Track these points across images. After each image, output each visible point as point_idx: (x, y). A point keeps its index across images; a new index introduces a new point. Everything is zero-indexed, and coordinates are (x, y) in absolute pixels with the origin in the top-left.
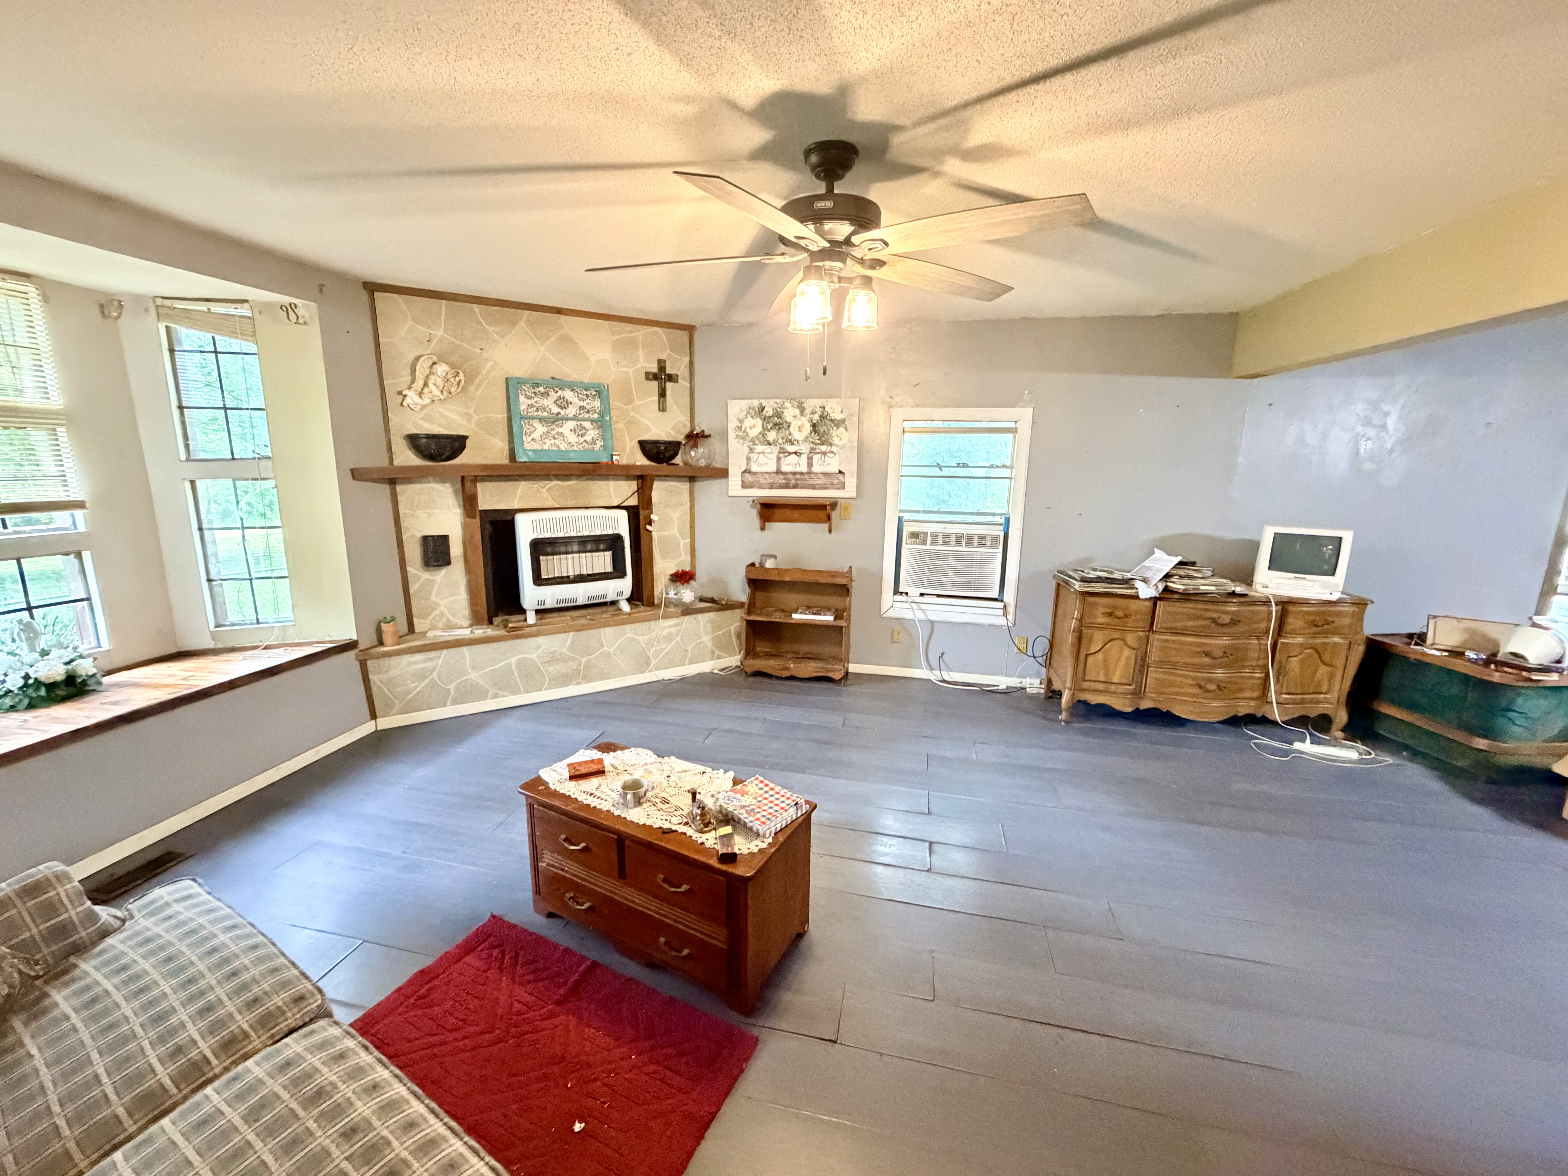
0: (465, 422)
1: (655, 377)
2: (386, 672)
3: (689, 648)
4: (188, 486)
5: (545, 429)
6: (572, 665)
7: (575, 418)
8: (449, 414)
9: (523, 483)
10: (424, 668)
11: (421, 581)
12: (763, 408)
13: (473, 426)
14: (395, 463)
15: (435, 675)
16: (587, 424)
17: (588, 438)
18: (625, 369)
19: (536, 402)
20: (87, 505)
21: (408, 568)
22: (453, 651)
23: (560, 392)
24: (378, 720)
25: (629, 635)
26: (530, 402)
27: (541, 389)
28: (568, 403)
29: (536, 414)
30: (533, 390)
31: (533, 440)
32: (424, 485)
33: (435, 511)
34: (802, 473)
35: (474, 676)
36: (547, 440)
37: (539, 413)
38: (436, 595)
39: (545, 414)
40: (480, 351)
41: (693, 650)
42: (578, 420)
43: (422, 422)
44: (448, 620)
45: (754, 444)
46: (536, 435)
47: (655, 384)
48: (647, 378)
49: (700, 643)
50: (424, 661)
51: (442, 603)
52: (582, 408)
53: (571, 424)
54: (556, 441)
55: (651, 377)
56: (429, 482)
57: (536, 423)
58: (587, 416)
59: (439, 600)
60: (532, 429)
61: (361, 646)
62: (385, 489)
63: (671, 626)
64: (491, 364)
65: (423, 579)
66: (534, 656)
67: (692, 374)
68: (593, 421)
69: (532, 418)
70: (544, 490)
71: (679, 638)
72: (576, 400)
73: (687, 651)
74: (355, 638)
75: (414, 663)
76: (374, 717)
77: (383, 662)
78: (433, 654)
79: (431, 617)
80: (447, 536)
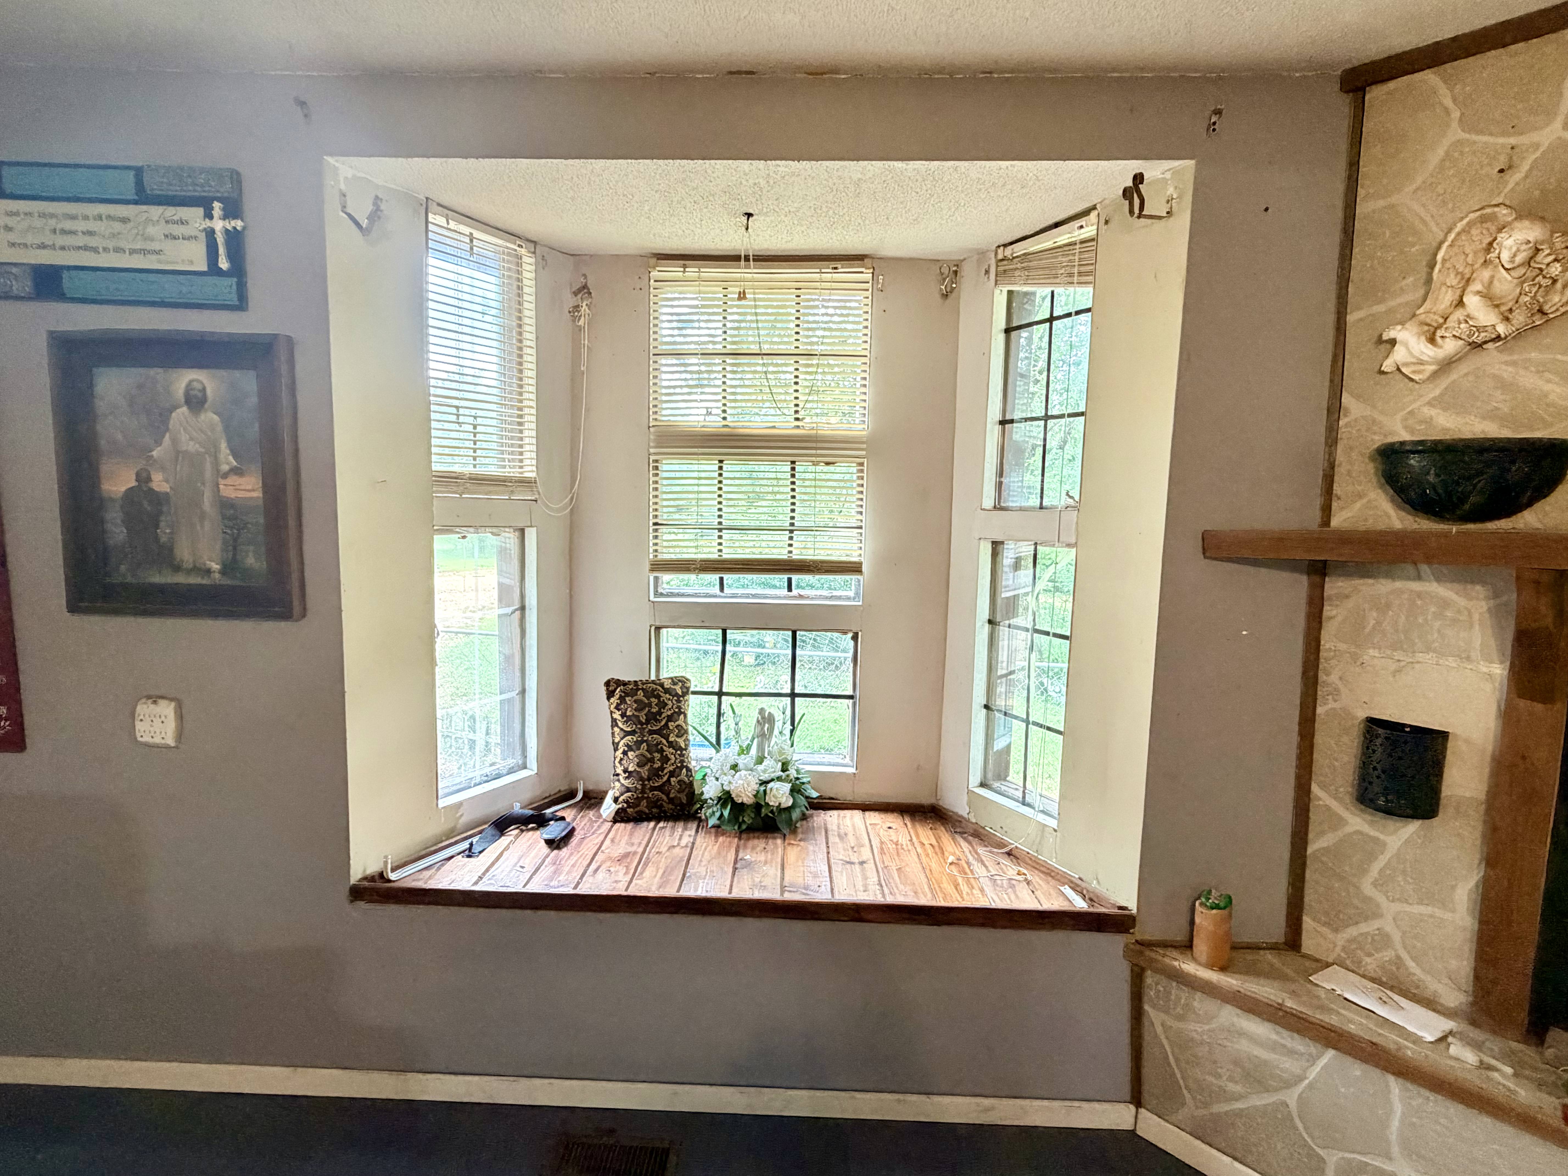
2: (1180, 1018)
4: (986, 550)
8: (1528, 381)
10: (1265, 1062)
11: (1340, 834)
14: (1335, 522)
15: (1291, 1097)
20: (864, 568)
21: (1315, 788)
22: (1356, 1067)
24: (1142, 1111)
32: (1398, 584)
33: (1420, 656)
35: (1406, 1173)
38: (1375, 884)
43: (1428, 411)
44: (1398, 961)
50: (1270, 1047)
51: (1389, 908)
56: (1419, 578)
59: (1381, 899)
61: (1142, 934)
62: (1294, 587)
65: (1348, 829)
74: (1132, 906)
75: (1241, 1034)
76: (1137, 1100)
77: (1177, 992)
78: (1297, 1043)
79: (1352, 931)
80: (1444, 737)
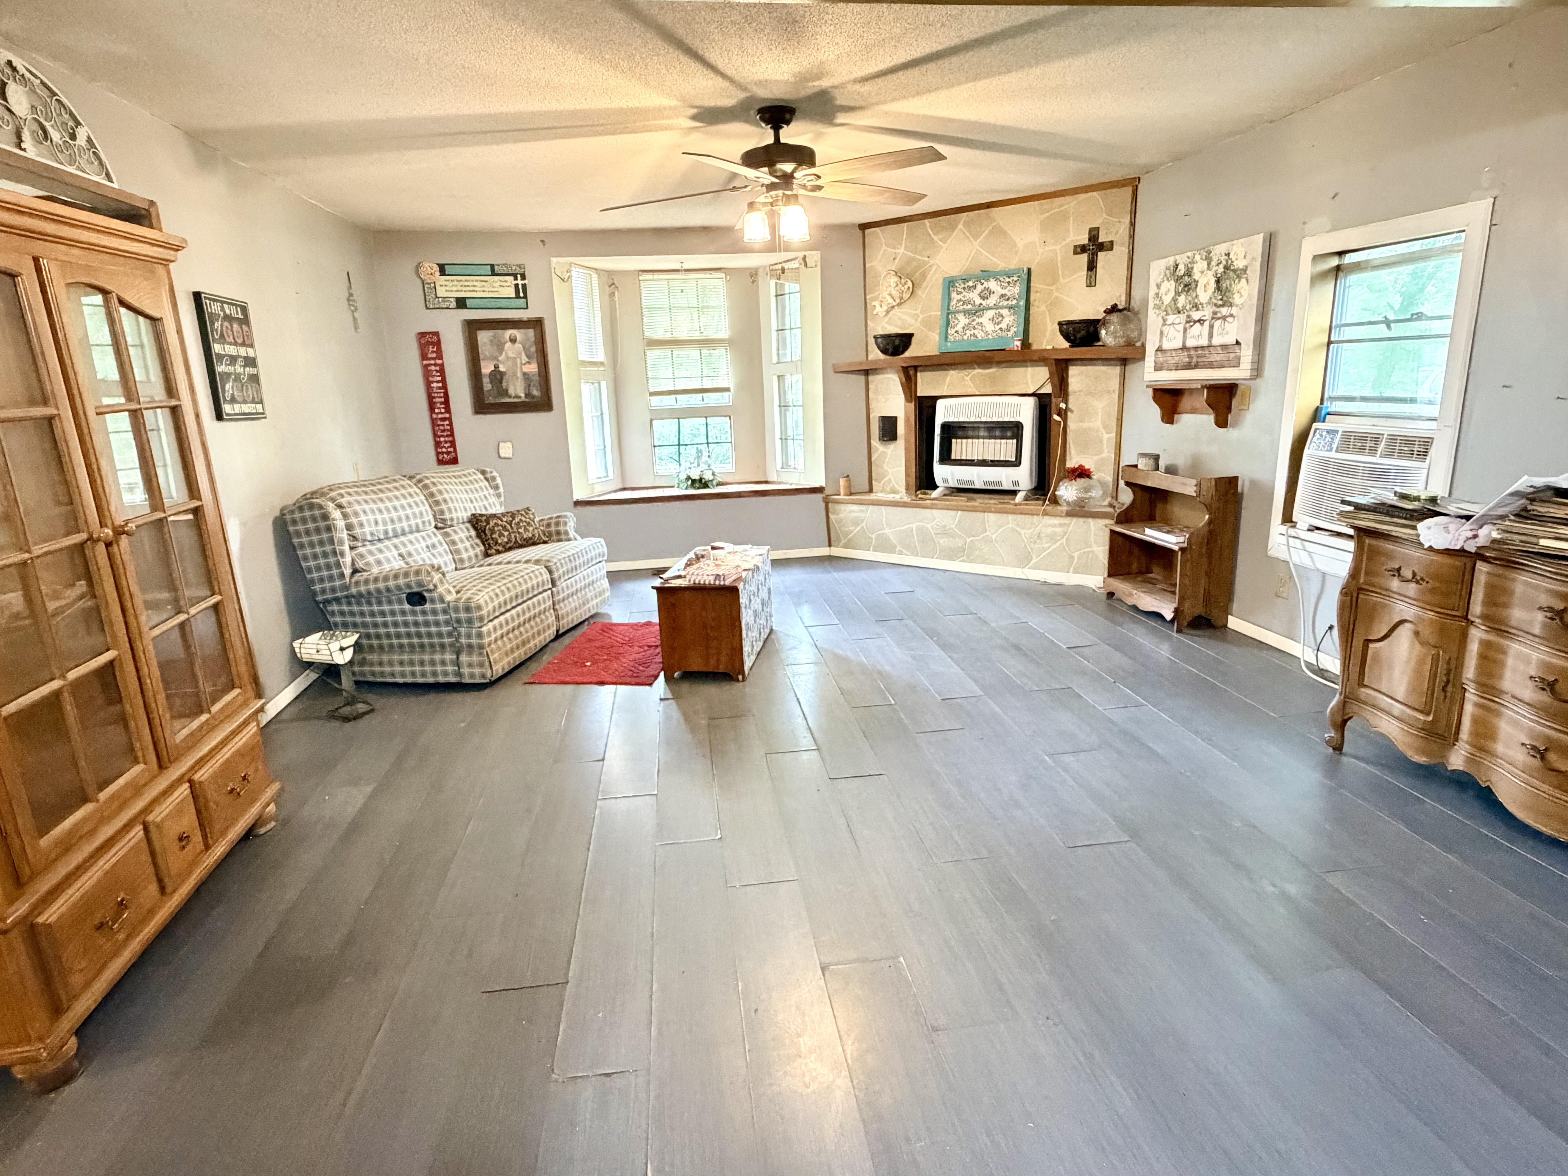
0: (913, 321)
1: (1083, 249)
2: (838, 514)
3: (1076, 555)
4: (775, 379)
5: (967, 321)
6: (959, 542)
7: (996, 307)
8: (904, 317)
9: (952, 372)
10: (858, 517)
11: (878, 453)
12: (1177, 265)
13: (918, 324)
14: (870, 358)
15: (864, 524)
16: (1005, 312)
17: (1003, 325)
18: (1054, 248)
19: (964, 297)
20: (732, 390)
21: (872, 440)
22: (876, 508)
23: (986, 285)
24: (831, 548)
25: (1010, 525)
26: (959, 297)
27: (971, 284)
28: (991, 292)
29: (962, 307)
30: (963, 286)
31: (956, 332)
32: (884, 376)
33: (889, 396)
34: (1202, 347)
35: (887, 531)
36: (968, 332)
37: (965, 306)
38: (887, 465)
39: (970, 306)
40: (927, 259)
41: (1079, 558)
42: (996, 309)
43: (885, 327)
44: (892, 484)
45: (1167, 314)
46: (959, 328)
47: (1084, 258)
48: (1075, 253)
49: (1089, 552)
50: (858, 512)
52: (1002, 296)
53: (990, 314)
54: (976, 332)
55: (1079, 250)
56: (888, 373)
57: (961, 317)
58: (1006, 303)
59: (888, 470)
60: (956, 322)
61: (827, 492)
62: (862, 379)
63: (1054, 526)
64: (934, 268)
65: (880, 451)
66: (929, 526)
67: (1132, 236)
68: (1010, 308)
69: (959, 312)
70: (968, 378)
71: (1064, 540)
72: (999, 288)
73: (1073, 557)
74: (824, 485)
75: (853, 511)
76: (830, 545)
77: (837, 507)
78: (863, 507)
79: (883, 482)
80: (896, 418)
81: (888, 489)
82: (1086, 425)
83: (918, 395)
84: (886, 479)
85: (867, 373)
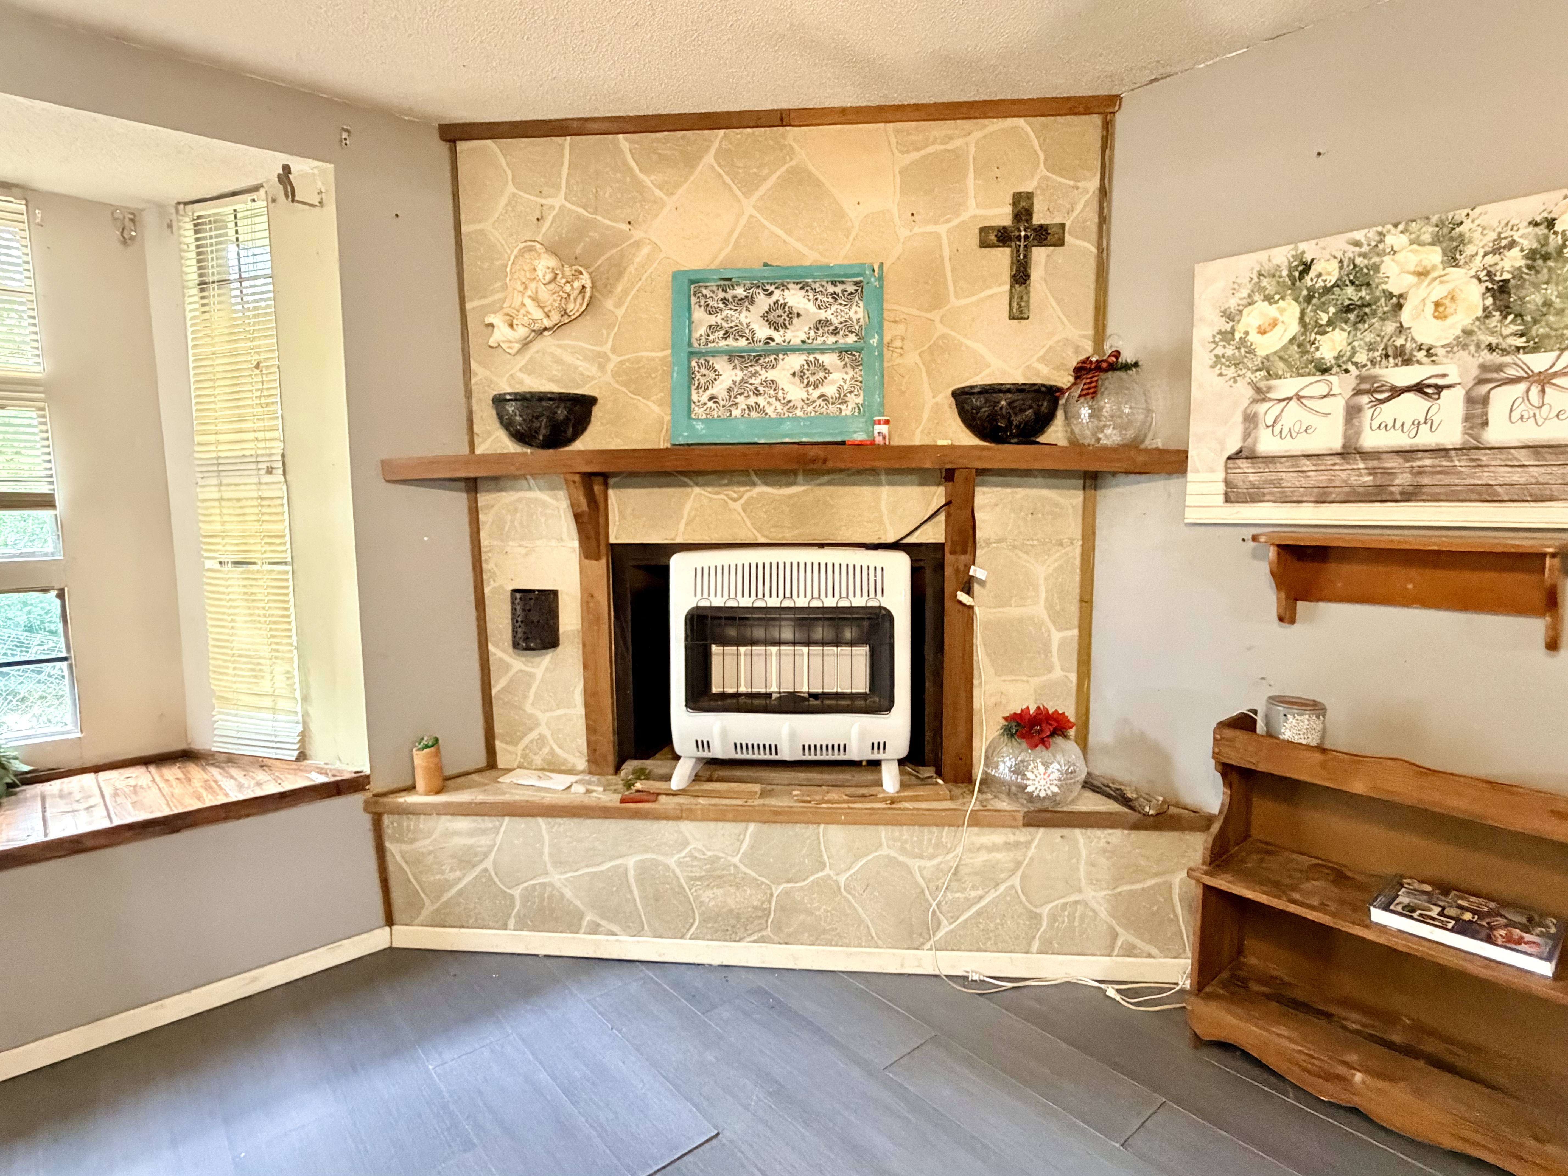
0: (594, 370)
1: (1003, 237)
2: (412, 841)
3: (1045, 911)
5: (739, 375)
6: (752, 897)
7: (804, 348)
8: (568, 358)
9: (697, 490)
10: (471, 847)
11: (509, 675)
12: (1307, 267)
13: (608, 377)
14: (477, 451)
15: (488, 864)
16: (829, 359)
17: (830, 390)
18: (931, 228)
19: (726, 319)
21: (491, 648)
22: (521, 823)
23: (777, 295)
24: (394, 928)
25: (885, 851)
26: (713, 320)
27: (740, 292)
28: (793, 315)
29: (723, 343)
30: (721, 295)
31: (711, 398)
32: (521, 494)
33: (538, 542)
34: (1442, 452)
35: (556, 878)
36: (740, 399)
37: (730, 341)
38: (533, 705)
39: (743, 343)
40: (625, 227)
41: (1053, 918)
42: (810, 351)
43: (521, 375)
44: (552, 752)
45: (1270, 375)
46: (719, 389)
47: (1003, 257)
48: (984, 244)
49: (1076, 902)
50: (471, 833)
51: (543, 717)
52: (821, 324)
53: (795, 361)
54: (761, 400)
55: (992, 237)
56: (530, 489)
57: (721, 364)
58: (831, 340)
59: (538, 714)
60: (712, 375)
61: (376, 786)
62: (459, 500)
63: (994, 848)
64: (645, 250)
65: (515, 670)
66: (672, 862)
67: (1103, 220)
68: (842, 351)
69: (715, 353)
70: (738, 506)
71: (1016, 881)
72: (811, 307)
73: (1038, 917)
74: (368, 770)
75: (455, 833)
76: (390, 921)
77: (408, 823)
78: (487, 823)
79: (525, 742)
80: (555, 593)
81: (538, 760)
82: (1013, 612)
83: (612, 540)
84: (533, 735)
85: (472, 485)
